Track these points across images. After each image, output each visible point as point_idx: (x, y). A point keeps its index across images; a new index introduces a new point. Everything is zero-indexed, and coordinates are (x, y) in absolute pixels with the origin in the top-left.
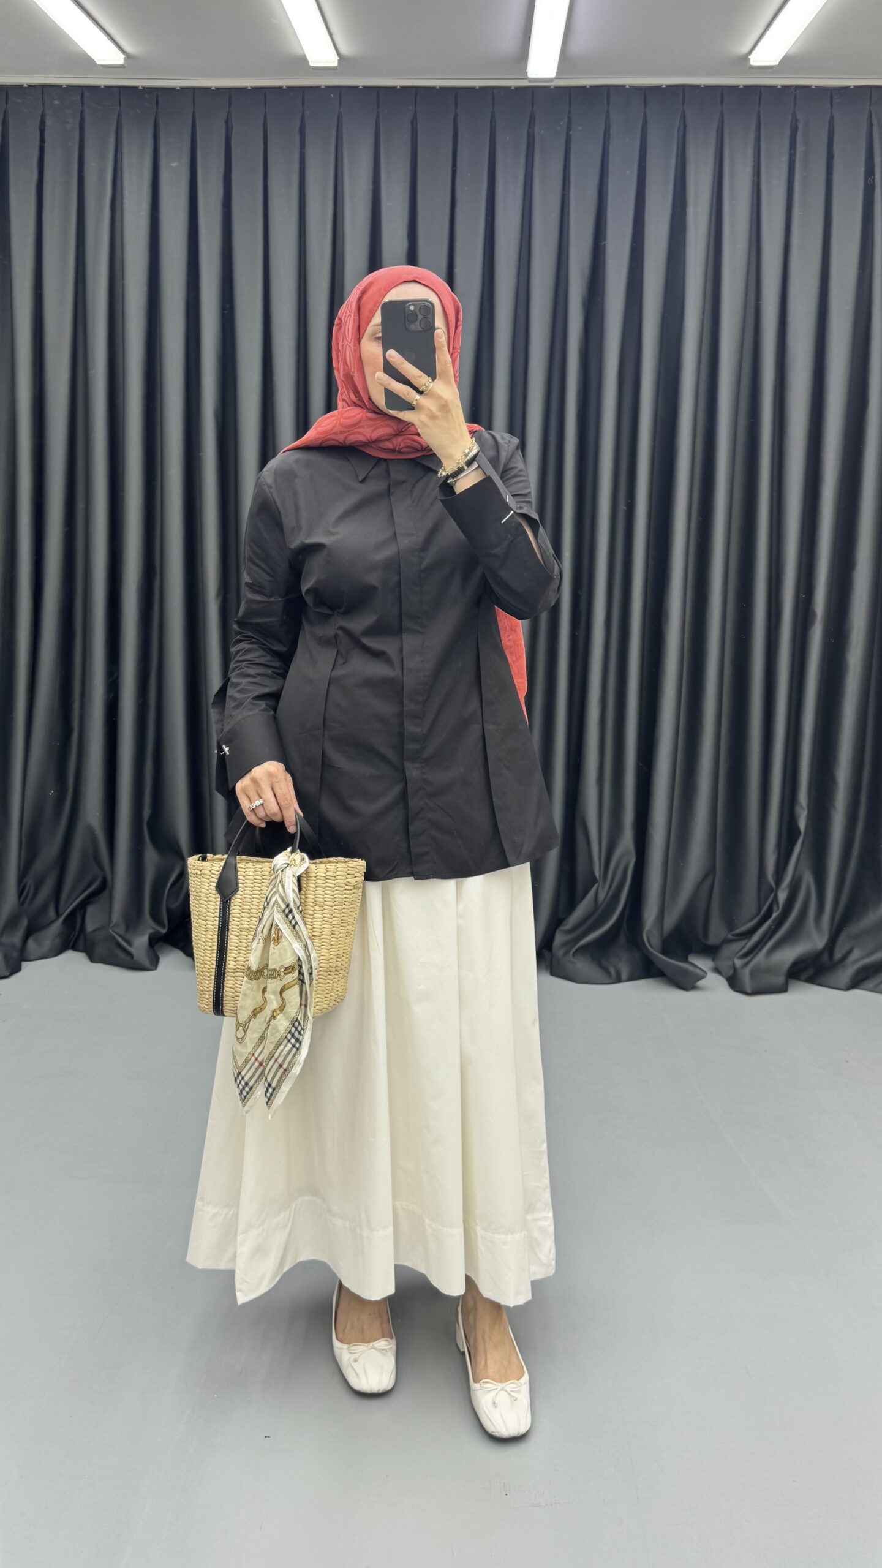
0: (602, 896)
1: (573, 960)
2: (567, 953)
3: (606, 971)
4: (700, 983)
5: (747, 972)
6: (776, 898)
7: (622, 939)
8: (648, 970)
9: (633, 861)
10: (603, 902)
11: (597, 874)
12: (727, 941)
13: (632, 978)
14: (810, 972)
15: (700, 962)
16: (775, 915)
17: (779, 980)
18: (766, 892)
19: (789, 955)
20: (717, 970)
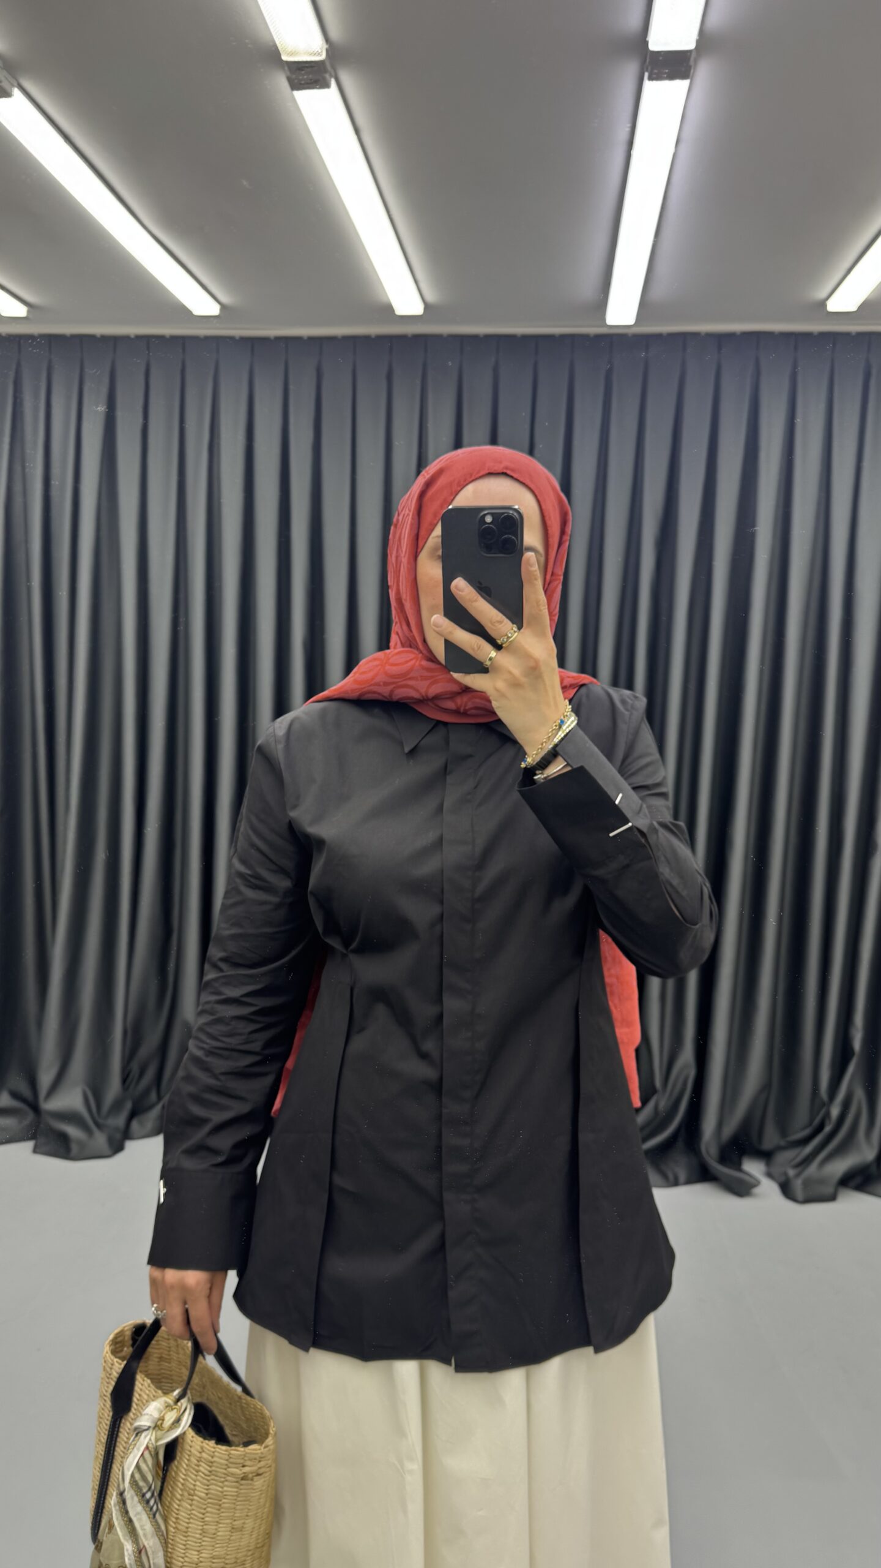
0: (663, 1105)
3: (666, 1175)
4: (756, 1190)
5: (799, 1181)
6: (828, 1113)
7: (680, 1145)
8: (703, 1175)
9: (692, 1073)
10: (661, 1111)
11: (658, 1083)
12: (780, 1149)
13: (688, 1182)
14: (858, 1180)
15: (753, 1168)
16: (828, 1129)
17: (829, 1190)
18: (818, 1105)
19: (840, 1167)
20: (770, 1175)
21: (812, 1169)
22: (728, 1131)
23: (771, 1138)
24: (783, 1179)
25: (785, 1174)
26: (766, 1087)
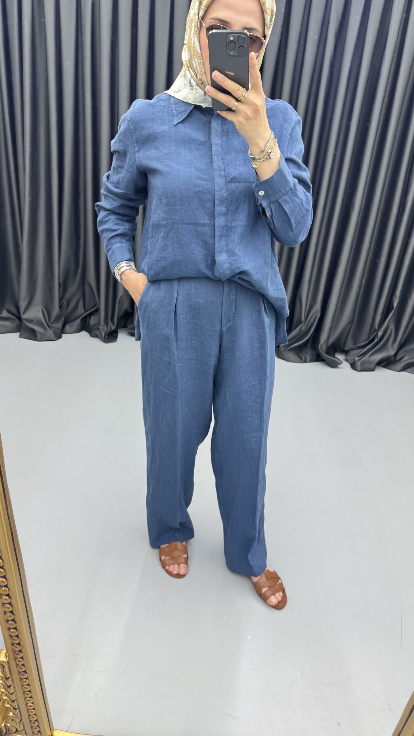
0: (303, 328)
1: (288, 353)
2: (285, 350)
3: (301, 358)
4: (340, 366)
5: (359, 362)
6: (377, 334)
7: (309, 345)
8: (318, 358)
9: (319, 315)
10: (303, 331)
11: (303, 320)
12: (353, 349)
13: (311, 361)
14: (385, 363)
15: (340, 357)
16: (376, 341)
17: (372, 366)
18: (373, 330)
19: (378, 357)
20: (346, 360)
21: (366, 358)
22: (331, 341)
23: (349, 345)
24: (352, 361)
25: (354, 359)
26: (351, 322)
